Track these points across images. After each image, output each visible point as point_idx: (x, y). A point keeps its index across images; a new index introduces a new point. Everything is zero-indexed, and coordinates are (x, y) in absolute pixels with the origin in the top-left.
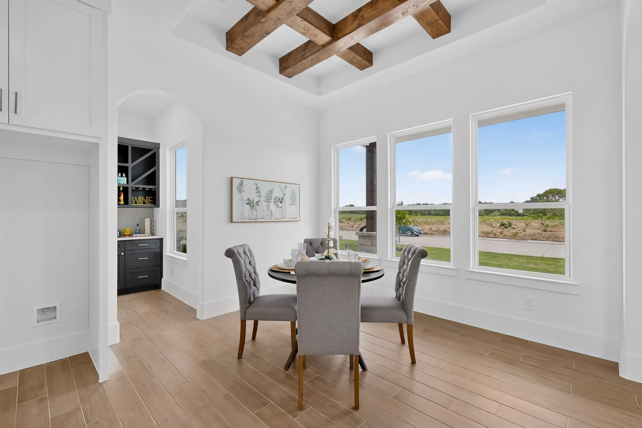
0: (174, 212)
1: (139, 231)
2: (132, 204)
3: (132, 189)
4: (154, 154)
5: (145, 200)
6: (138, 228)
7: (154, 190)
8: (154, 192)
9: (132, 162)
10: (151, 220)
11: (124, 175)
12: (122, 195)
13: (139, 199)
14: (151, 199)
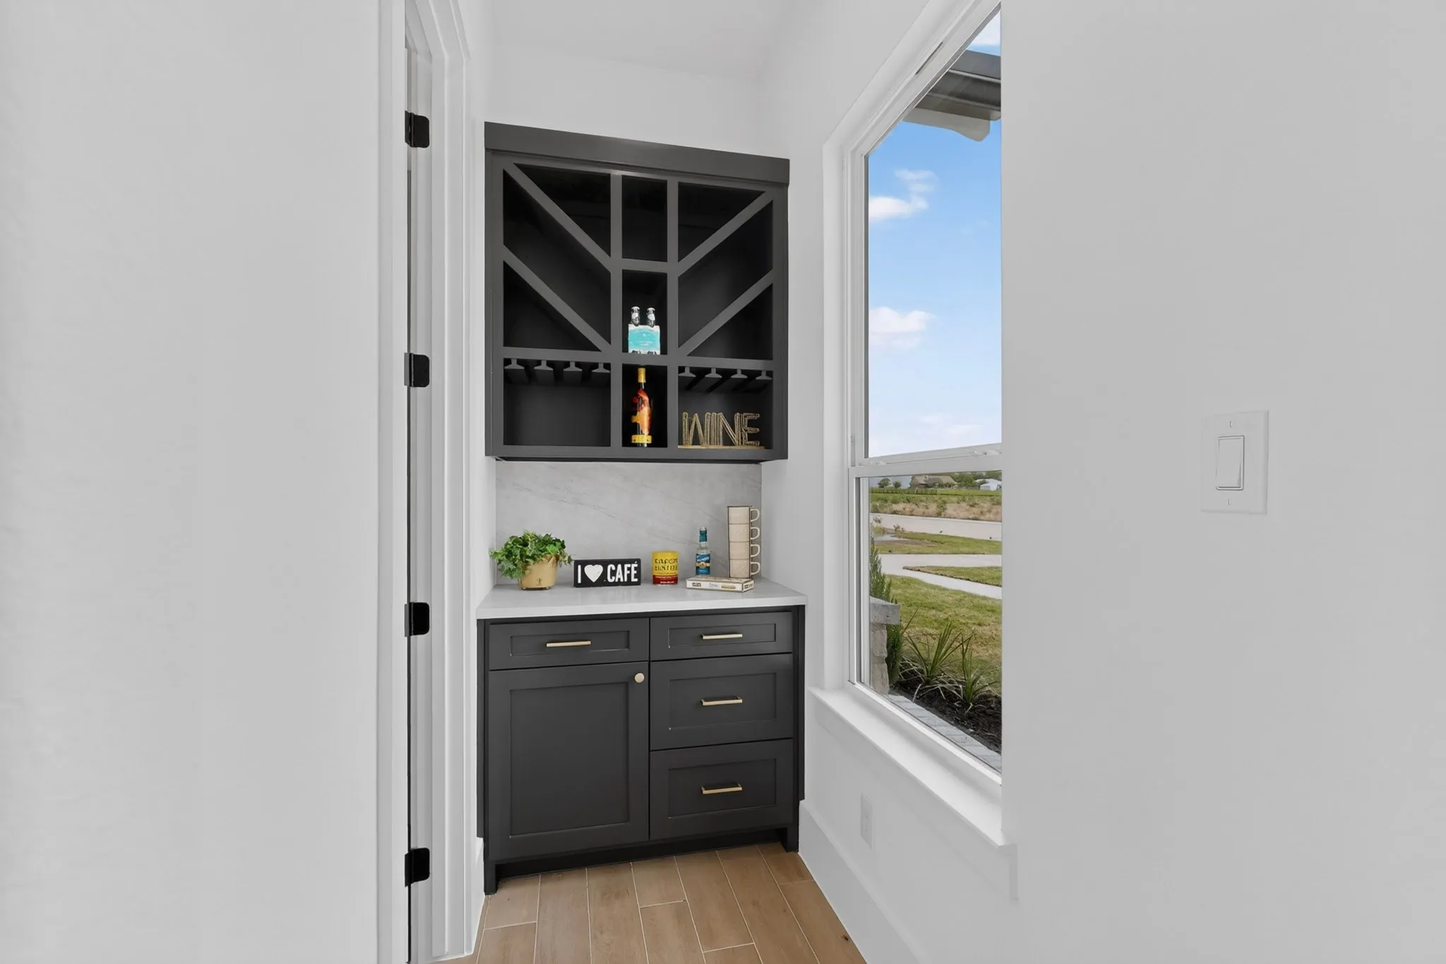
0: (858, 479)
1: (708, 561)
2: (679, 447)
3: (682, 375)
4: (766, 214)
5: (729, 427)
6: (705, 548)
7: (763, 377)
8: (767, 386)
9: (681, 256)
10: (751, 515)
11: (652, 317)
12: (643, 402)
13: (707, 421)
14: (751, 423)
